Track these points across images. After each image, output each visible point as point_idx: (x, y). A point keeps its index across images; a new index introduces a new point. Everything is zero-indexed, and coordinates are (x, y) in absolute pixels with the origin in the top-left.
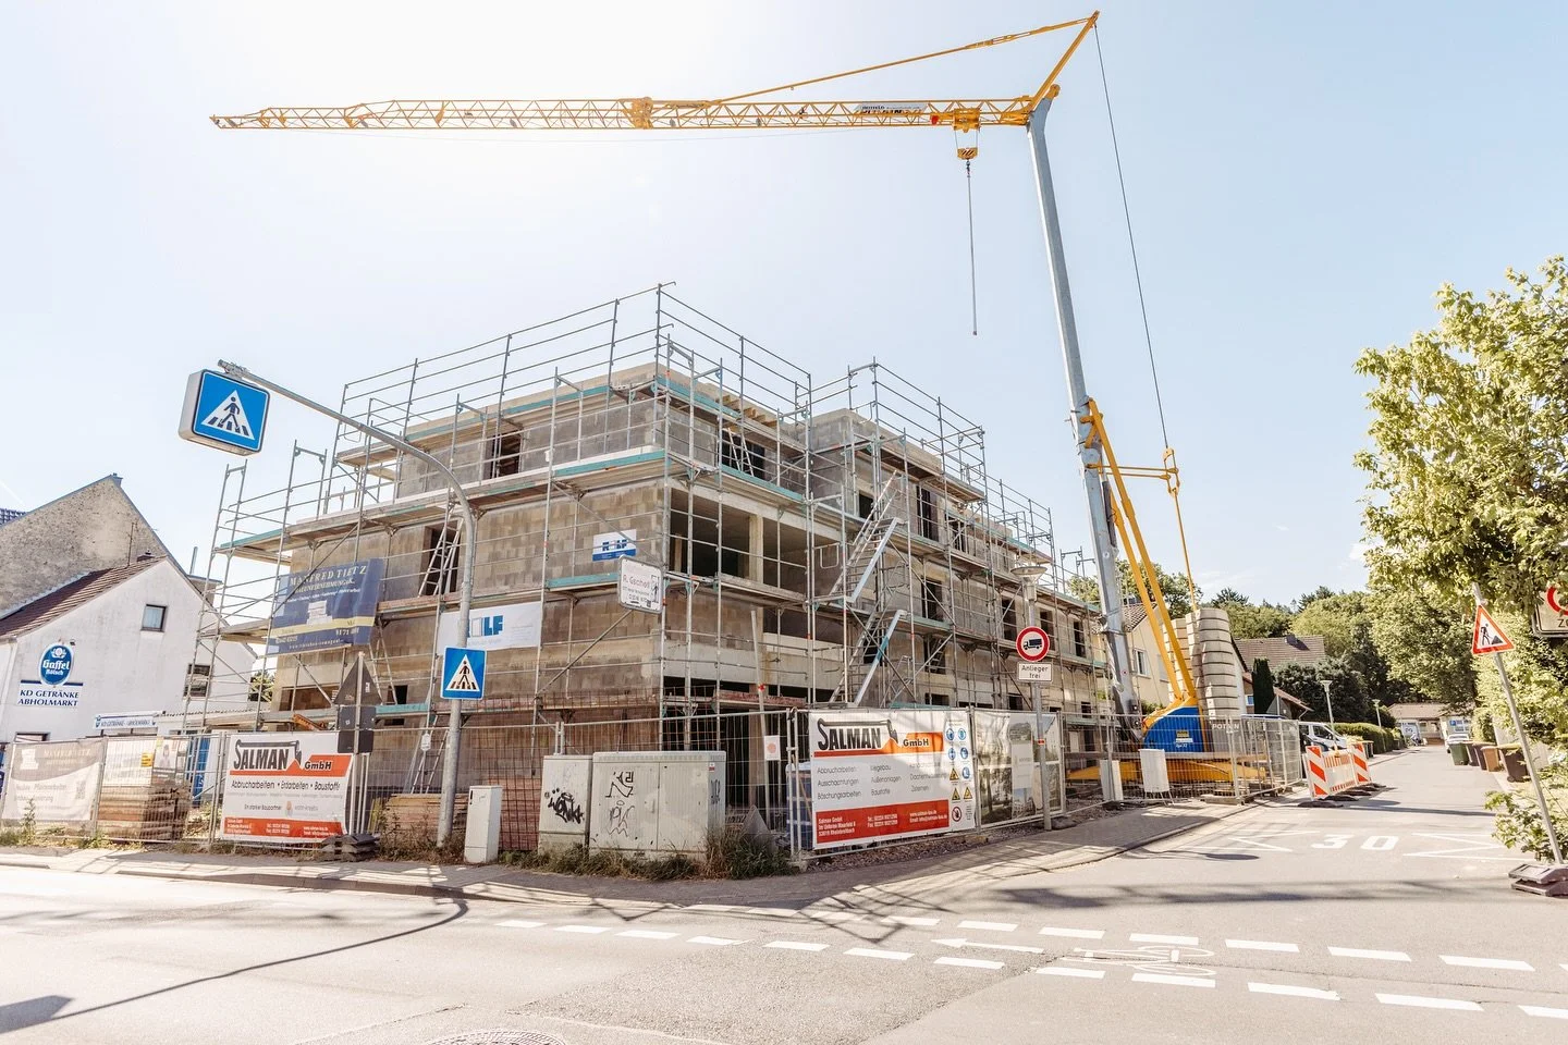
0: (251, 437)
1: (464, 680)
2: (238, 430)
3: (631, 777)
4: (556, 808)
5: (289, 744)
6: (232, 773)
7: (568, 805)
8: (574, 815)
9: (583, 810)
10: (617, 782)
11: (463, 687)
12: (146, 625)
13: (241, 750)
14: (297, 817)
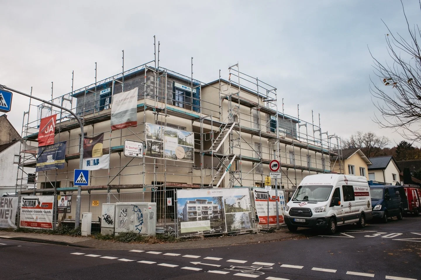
0: (7, 107)
1: (81, 180)
2: (3, 105)
3: (126, 211)
4: (106, 220)
5: (36, 199)
6: (22, 208)
7: (109, 219)
8: (110, 222)
9: (113, 220)
10: (122, 212)
11: (81, 182)
12: (15, 161)
13: (24, 201)
14: (39, 221)
